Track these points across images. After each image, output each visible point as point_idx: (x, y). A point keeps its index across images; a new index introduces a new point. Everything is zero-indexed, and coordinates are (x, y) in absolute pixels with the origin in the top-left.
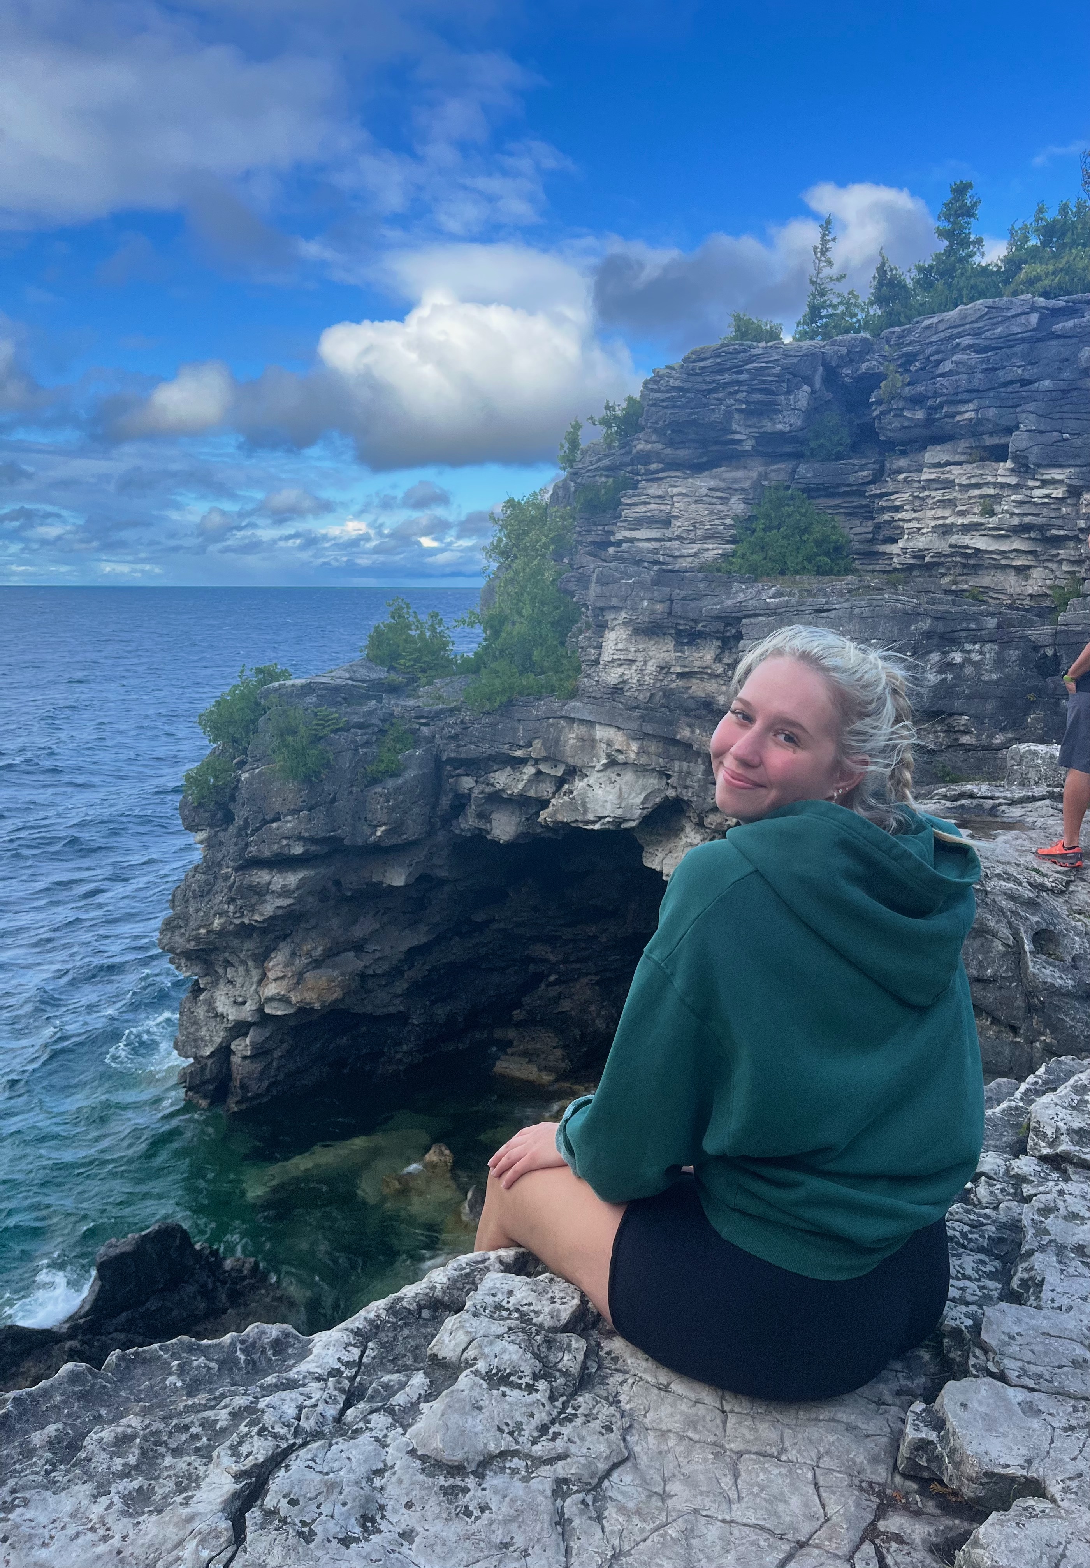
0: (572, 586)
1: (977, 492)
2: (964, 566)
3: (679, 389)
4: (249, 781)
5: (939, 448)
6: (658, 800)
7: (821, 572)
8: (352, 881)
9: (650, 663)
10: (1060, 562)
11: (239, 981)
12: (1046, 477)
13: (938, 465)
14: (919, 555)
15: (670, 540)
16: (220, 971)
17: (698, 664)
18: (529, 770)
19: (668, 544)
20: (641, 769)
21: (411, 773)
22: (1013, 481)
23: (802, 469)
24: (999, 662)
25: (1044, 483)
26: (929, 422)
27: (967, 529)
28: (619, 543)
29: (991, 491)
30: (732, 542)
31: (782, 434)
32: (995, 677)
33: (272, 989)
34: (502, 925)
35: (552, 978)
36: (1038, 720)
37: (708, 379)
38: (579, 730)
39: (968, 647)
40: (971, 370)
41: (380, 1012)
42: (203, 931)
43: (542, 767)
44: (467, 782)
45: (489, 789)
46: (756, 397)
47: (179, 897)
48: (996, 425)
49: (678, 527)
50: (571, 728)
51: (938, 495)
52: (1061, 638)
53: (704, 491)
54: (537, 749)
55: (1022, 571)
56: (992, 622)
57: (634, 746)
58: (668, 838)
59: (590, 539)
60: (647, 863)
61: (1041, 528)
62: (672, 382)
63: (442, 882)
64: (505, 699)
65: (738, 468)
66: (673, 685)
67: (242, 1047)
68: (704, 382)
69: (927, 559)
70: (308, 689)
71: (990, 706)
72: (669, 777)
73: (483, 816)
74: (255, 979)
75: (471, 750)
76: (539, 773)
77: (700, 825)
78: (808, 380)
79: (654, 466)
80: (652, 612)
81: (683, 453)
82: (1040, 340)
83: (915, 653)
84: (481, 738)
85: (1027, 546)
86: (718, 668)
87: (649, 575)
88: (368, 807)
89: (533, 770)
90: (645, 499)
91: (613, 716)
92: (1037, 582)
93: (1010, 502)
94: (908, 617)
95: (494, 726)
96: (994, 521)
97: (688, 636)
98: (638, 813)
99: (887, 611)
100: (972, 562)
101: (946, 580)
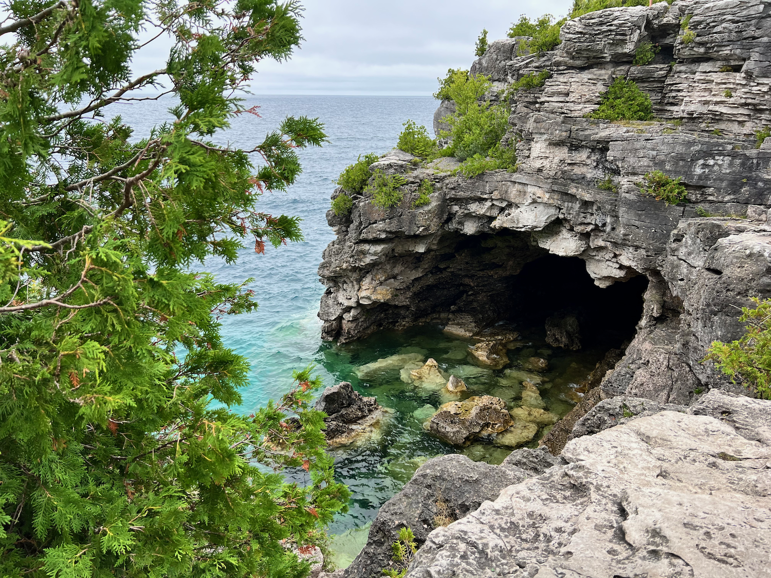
0: (516, 121)
1: (724, 86)
2: (712, 119)
3: (581, 33)
4: (364, 206)
5: (706, 64)
6: (553, 219)
7: (641, 119)
8: (399, 249)
9: (556, 158)
10: (761, 120)
11: (349, 290)
12: (760, 82)
13: (705, 72)
14: (691, 114)
15: (568, 102)
16: (341, 285)
17: (579, 159)
18: (488, 204)
19: (568, 104)
20: (548, 206)
21: (434, 204)
22: (744, 82)
23: (632, 69)
24: (731, 165)
25: (758, 84)
26: (705, 53)
27: (717, 103)
28: (542, 103)
29: (732, 86)
30: (599, 103)
31: (626, 53)
32: (728, 171)
33: (363, 294)
34: (452, 270)
35: (470, 293)
36: (747, 191)
37: (596, 28)
38: (517, 187)
39: (717, 158)
40: (730, 31)
41: (400, 304)
42: (338, 269)
43: (495, 203)
44: (456, 208)
45: (466, 212)
46: (618, 37)
47: (327, 253)
48: (739, 57)
49: (571, 98)
50: (514, 186)
51: (704, 86)
52: (761, 156)
53: (586, 80)
54: (496, 195)
55: (740, 122)
56: (729, 147)
57: (547, 195)
58: (553, 236)
59: (527, 100)
60: (541, 245)
61: (754, 105)
62: (577, 30)
63: (432, 250)
64: (481, 172)
65: (602, 69)
66: (566, 168)
67: (348, 317)
68: (593, 29)
69: (695, 115)
70: (390, 166)
71: (724, 184)
72: (560, 209)
73: (461, 223)
74: (356, 289)
75: (461, 194)
76: (493, 205)
77: (571, 229)
78: (639, 28)
79: (561, 68)
80: (561, 136)
81: (578, 63)
82: (763, 18)
83: (692, 160)
84: (467, 189)
85: (746, 112)
86: (589, 162)
87: (560, 119)
88: (417, 218)
89: (491, 204)
90: (557, 83)
91: (537, 182)
92: (748, 128)
93: (741, 92)
94: (690, 144)
95: (473, 184)
96: (732, 100)
97: (574, 146)
98: (543, 224)
99: (680, 141)
100: (717, 118)
101: (703, 125)
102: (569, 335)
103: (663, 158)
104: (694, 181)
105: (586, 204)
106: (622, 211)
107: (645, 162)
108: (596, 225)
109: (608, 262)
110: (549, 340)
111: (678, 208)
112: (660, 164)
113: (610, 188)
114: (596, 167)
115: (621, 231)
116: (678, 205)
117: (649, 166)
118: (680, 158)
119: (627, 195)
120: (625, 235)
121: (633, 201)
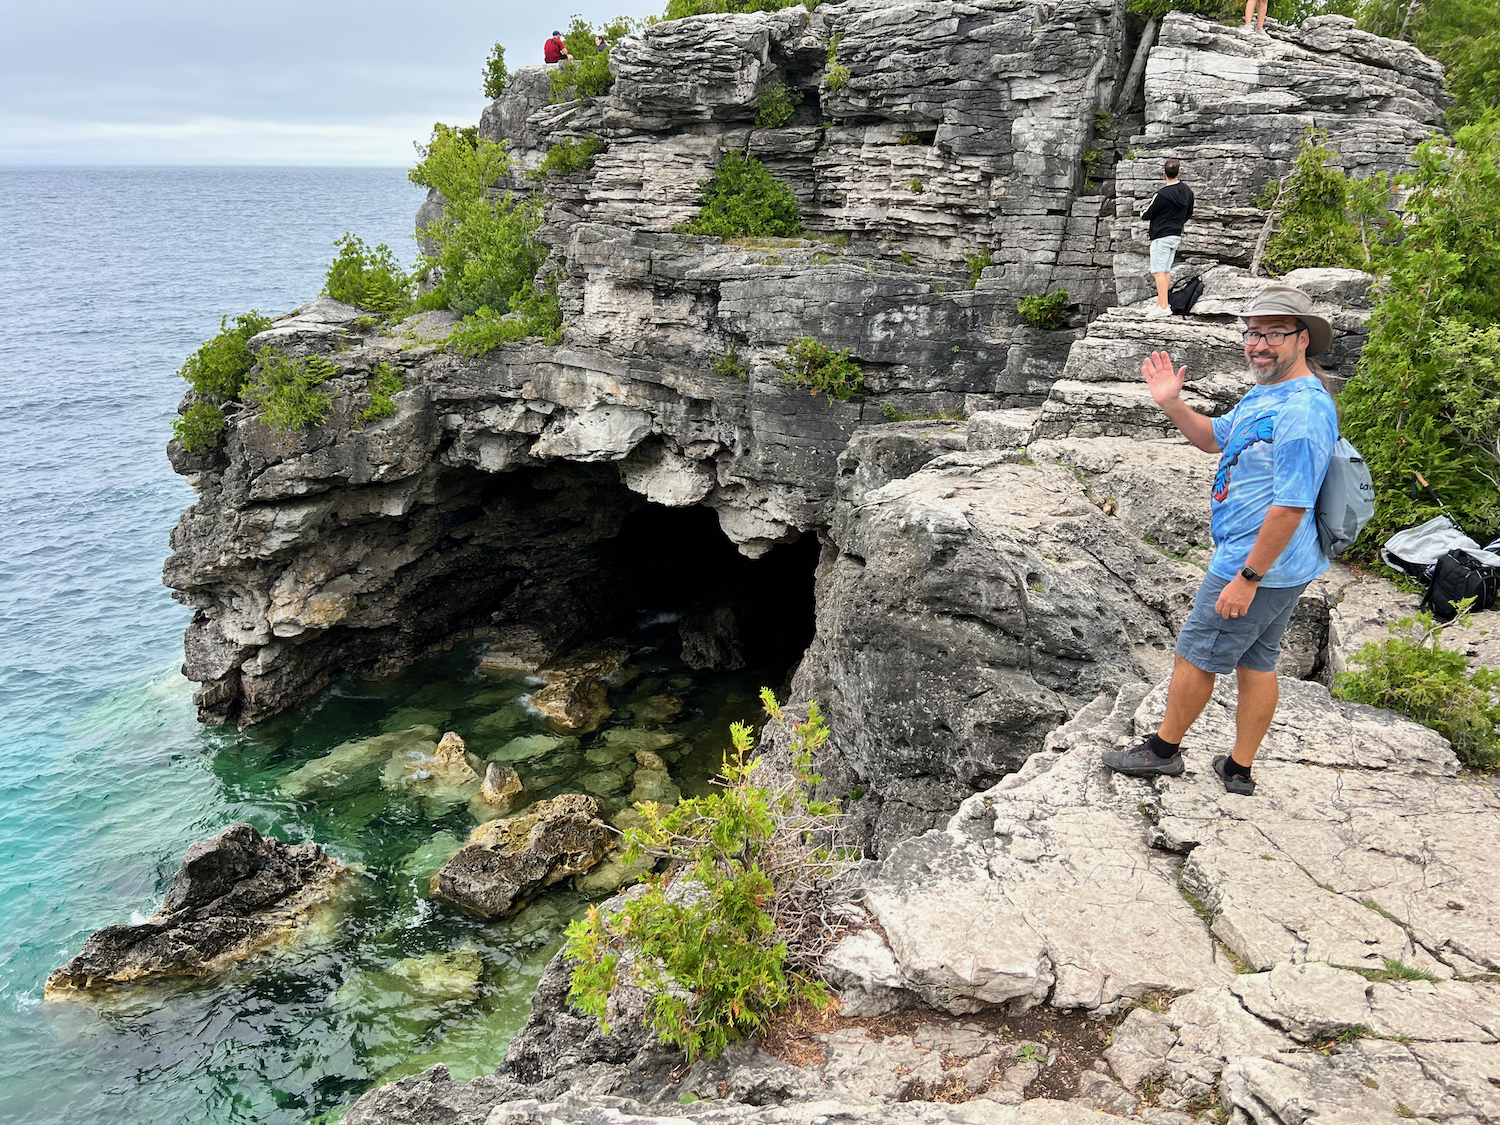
0: (550, 239)
1: (909, 172)
2: (897, 233)
3: (647, 63)
4: (248, 428)
5: (876, 129)
6: (643, 435)
7: (779, 233)
8: (348, 513)
9: (632, 315)
10: (975, 234)
11: (245, 610)
12: (964, 164)
13: (875, 145)
14: (861, 223)
15: (642, 201)
16: (225, 601)
17: (675, 316)
18: (519, 409)
19: (642, 205)
20: (629, 409)
21: (405, 414)
22: (939, 165)
23: (755, 136)
24: (931, 320)
25: (963, 168)
26: (870, 108)
27: (900, 204)
28: (594, 202)
29: (921, 172)
30: (699, 203)
31: (737, 105)
32: (927, 333)
33: (279, 615)
34: (481, 541)
35: (527, 582)
36: (960, 368)
37: (674, 55)
38: (567, 374)
39: (906, 308)
40: (906, 68)
41: (376, 625)
42: (210, 568)
43: (531, 406)
44: (456, 420)
45: (478, 426)
46: (717, 74)
47: (179, 535)
48: (926, 117)
49: (648, 192)
50: (560, 372)
51: (876, 171)
52: (977, 302)
53: (671, 157)
54: (528, 391)
55: (944, 240)
56: (925, 288)
57: (624, 390)
58: (650, 466)
59: (565, 196)
60: (632, 487)
61: (961, 207)
62: (640, 56)
63: (426, 506)
64: (492, 345)
65: (699, 135)
66: (653, 335)
67: (252, 667)
68: (670, 57)
69: (867, 227)
70: (296, 338)
71: (923, 358)
72: (654, 416)
73: (473, 449)
74: (262, 607)
75: (460, 391)
76: (528, 410)
77: (680, 453)
78: (758, 56)
79: (623, 132)
80: (634, 269)
81: (651, 122)
82: (959, 43)
83: (865, 314)
84: (472, 381)
85: (949, 220)
86: (693, 320)
87: (629, 235)
88: (369, 448)
89: (523, 409)
90: (616, 162)
91: (602, 364)
92: (956, 250)
93: (934, 184)
94: (859, 283)
95: (482, 369)
96: (923, 198)
97: (665, 291)
98: (625, 447)
99: (842, 278)
100: (905, 232)
101: (883, 245)
102: (721, 644)
103: (815, 311)
104: (873, 355)
105: (697, 405)
106: (756, 416)
107: (786, 320)
108: (721, 443)
109: (754, 512)
110: (687, 657)
111: (851, 406)
112: (811, 324)
113: (736, 372)
114: (707, 330)
115: (759, 456)
116: (852, 400)
117: (793, 329)
118: (844, 311)
119: (762, 386)
120: (766, 463)
121: (774, 397)
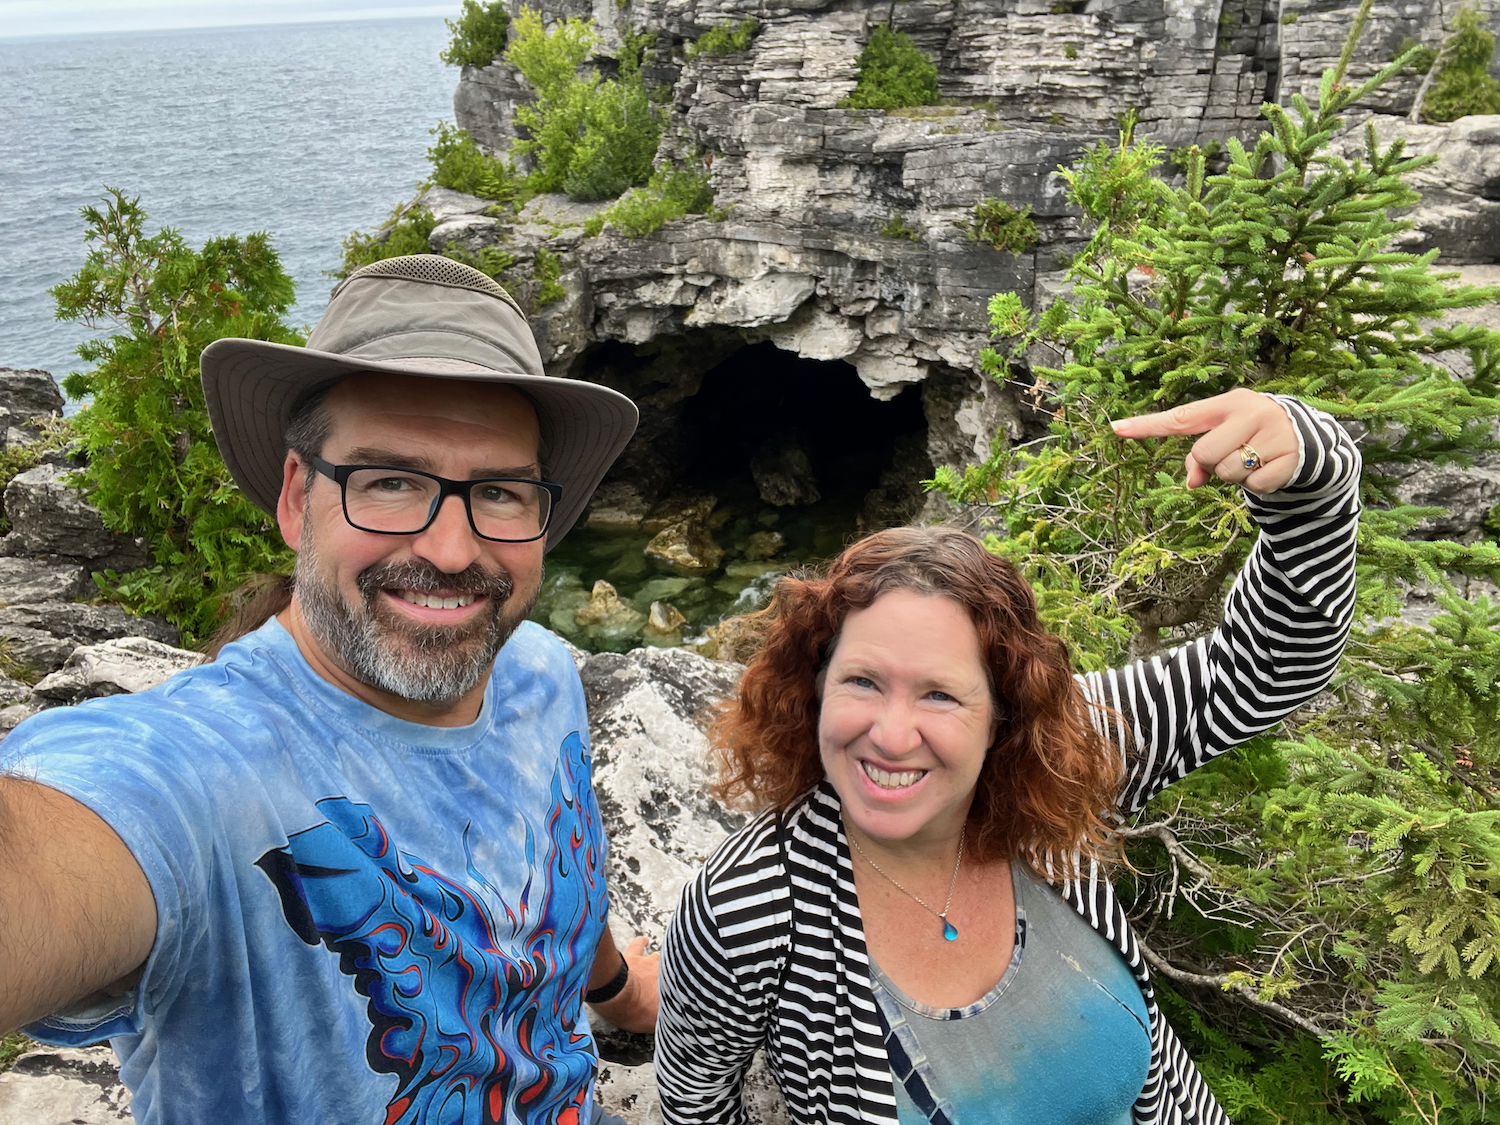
0: (707, 121)
1: (1063, 39)
2: (1048, 97)
6: (804, 298)
9: (800, 188)
10: (1123, 94)
12: (1121, 30)
13: (1028, 15)
14: (1012, 90)
15: (805, 79)
17: (839, 186)
18: (677, 283)
19: (806, 83)
20: (794, 276)
21: (573, 297)
22: (1096, 32)
23: (898, 9)
25: (1118, 35)
28: (755, 83)
29: (1075, 39)
30: (857, 78)
38: (734, 249)
39: (1075, 166)
43: (689, 280)
44: (610, 298)
45: (631, 302)
49: (809, 70)
50: (728, 246)
51: (1027, 39)
53: (827, 34)
54: (693, 266)
55: (1091, 101)
57: (797, 259)
58: (803, 327)
59: (722, 77)
60: (779, 346)
61: (1113, 70)
64: (655, 225)
65: (850, 11)
66: (819, 205)
69: (1018, 92)
70: (470, 232)
72: (819, 280)
73: (622, 325)
75: (621, 271)
76: (685, 283)
77: (835, 311)
79: (781, 12)
80: (807, 146)
81: (813, 1)
83: (1040, 174)
84: (632, 260)
85: (1100, 83)
86: (857, 189)
87: (800, 113)
89: (681, 283)
90: (781, 43)
91: (775, 236)
92: (1103, 110)
93: (1092, 49)
94: (1034, 146)
95: (644, 248)
96: (1078, 64)
97: (827, 159)
98: (789, 310)
99: (1020, 142)
100: (1054, 95)
101: (1033, 109)
102: (800, 482)
103: (996, 174)
104: (1046, 210)
105: (863, 266)
106: (942, 274)
107: (968, 184)
108: (882, 300)
109: (897, 359)
110: (773, 498)
111: (1027, 257)
112: (992, 186)
113: (902, 234)
114: (871, 198)
116: (1026, 252)
117: (975, 191)
118: (1022, 171)
119: (946, 245)
121: (957, 254)
